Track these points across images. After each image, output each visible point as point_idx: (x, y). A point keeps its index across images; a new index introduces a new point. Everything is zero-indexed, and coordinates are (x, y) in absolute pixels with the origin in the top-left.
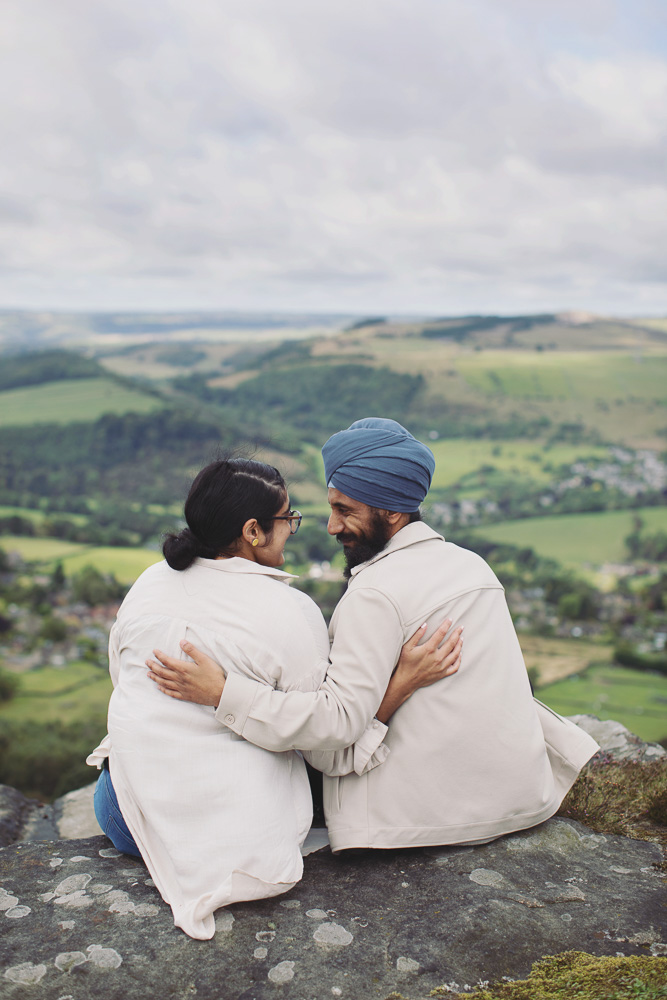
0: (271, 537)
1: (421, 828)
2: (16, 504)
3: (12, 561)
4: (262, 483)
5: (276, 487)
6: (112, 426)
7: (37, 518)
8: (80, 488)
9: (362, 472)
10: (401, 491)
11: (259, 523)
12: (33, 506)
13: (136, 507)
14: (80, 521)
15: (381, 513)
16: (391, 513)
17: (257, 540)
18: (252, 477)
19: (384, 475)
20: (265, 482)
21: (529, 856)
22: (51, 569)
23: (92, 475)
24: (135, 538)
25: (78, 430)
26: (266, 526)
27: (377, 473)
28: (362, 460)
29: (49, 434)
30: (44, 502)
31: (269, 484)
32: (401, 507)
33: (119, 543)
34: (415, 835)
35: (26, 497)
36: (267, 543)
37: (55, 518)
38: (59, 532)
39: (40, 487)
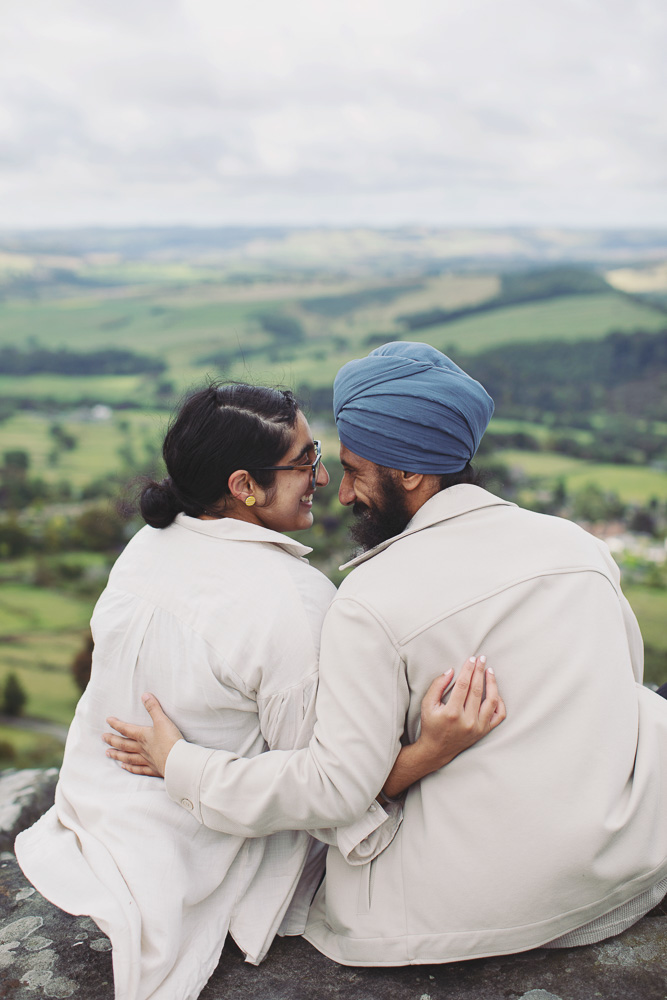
0: (275, 493)
1: (480, 933)
2: (520, 418)
3: (515, 475)
4: (256, 421)
5: (278, 426)
6: (620, 344)
7: (541, 434)
8: (586, 404)
9: (361, 417)
10: (414, 442)
11: (252, 474)
12: (538, 421)
13: (641, 425)
14: (583, 438)
15: (394, 473)
16: (407, 474)
17: (252, 497)
18: (242, 411)
19: (389, 420)
20: (261, 419)
21: (626, 978)
22: (553, 484)
23: (598, 392)
24: (638, 456)
25: (585, 347)
26: (265, 479)
27: (380, 418)
28: (361, 400)
29: (556, 350)
30: (549, 417)
31: (267, 422)
32: (419, 466)
33: (620, 460)
34: (471, 944)
35: (531, 413)
36: (270, 501)
37: (561, 435)
38: (564, 449)
39: (546, 404)
